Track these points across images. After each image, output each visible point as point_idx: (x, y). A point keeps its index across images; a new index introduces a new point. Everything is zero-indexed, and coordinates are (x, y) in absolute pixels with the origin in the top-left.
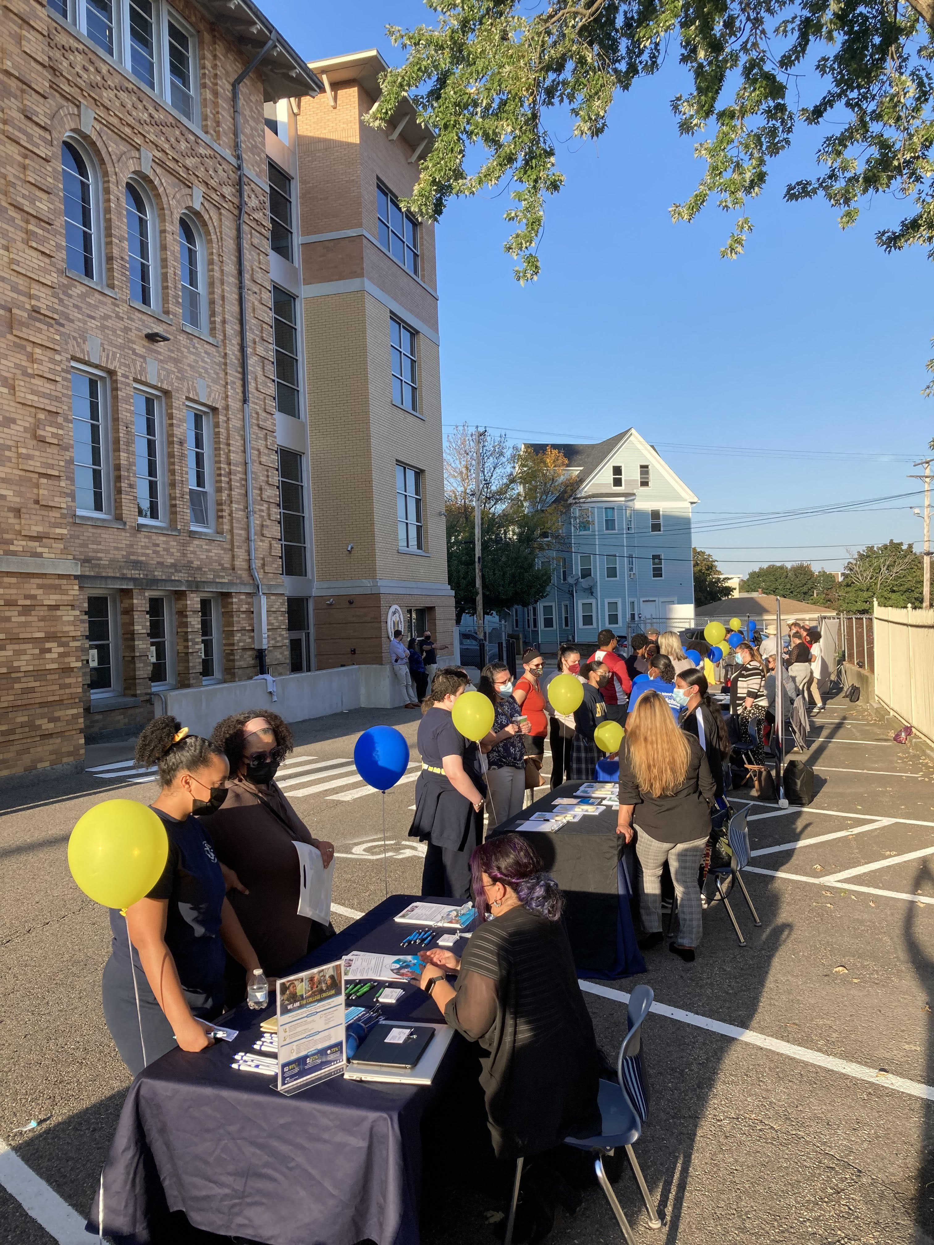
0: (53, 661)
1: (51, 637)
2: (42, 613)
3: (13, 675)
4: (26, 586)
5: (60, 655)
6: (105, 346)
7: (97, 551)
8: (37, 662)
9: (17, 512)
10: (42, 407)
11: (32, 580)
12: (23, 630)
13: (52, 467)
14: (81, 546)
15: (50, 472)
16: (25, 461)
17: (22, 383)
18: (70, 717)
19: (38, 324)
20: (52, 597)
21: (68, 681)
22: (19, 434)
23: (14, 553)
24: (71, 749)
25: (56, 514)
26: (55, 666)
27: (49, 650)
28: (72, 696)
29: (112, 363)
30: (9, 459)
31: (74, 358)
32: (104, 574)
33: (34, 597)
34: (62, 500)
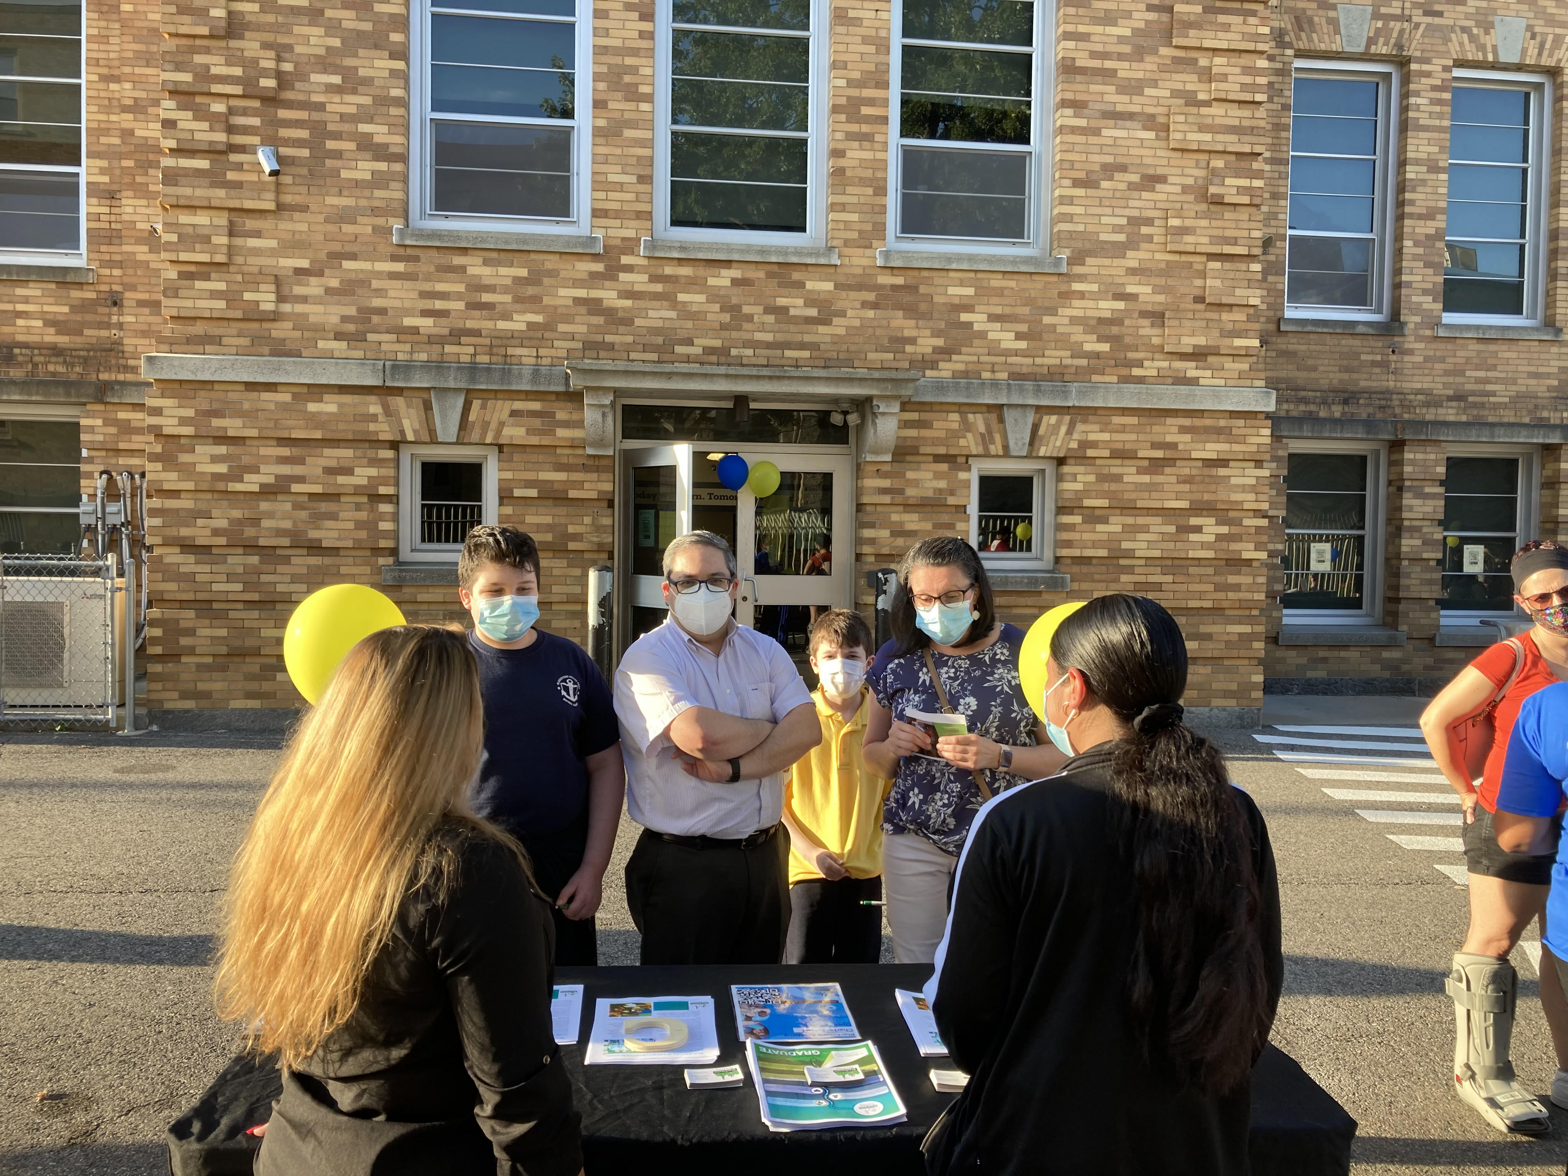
0: (1203, 546)
1: (1199, 508)
2: (1187, 471)
3: (1123, 562)
4: (1156, 429)
5: (1219, 537)
6: (1537, 29)
7: (1486, 381)
8: (1171, 545)
9: (1158, 317)
10: (1220, 148)
11: (1169, 421)
12: (1146, 495)
13: (1235, 241)
14: (1447, 373)
15: (1228, 250)
16: (1177, 238)
17: (1181, 118)
18: (1236, 638)
19: (1222, 18)
20: (1209, 446)
21: (1232, 579)
22: (1171, 198)
23: (1141, 380)
24: (1234, 686)
25: (1239, 316)
26: (1210, 554)
27: (1198, 529)
28: (1244, 605)
29: (1551, 55)
30: (1149, 238)
31: (1461, 64)
32: (1491, 419)
33: (1173, 446)
34: (1250, 292)
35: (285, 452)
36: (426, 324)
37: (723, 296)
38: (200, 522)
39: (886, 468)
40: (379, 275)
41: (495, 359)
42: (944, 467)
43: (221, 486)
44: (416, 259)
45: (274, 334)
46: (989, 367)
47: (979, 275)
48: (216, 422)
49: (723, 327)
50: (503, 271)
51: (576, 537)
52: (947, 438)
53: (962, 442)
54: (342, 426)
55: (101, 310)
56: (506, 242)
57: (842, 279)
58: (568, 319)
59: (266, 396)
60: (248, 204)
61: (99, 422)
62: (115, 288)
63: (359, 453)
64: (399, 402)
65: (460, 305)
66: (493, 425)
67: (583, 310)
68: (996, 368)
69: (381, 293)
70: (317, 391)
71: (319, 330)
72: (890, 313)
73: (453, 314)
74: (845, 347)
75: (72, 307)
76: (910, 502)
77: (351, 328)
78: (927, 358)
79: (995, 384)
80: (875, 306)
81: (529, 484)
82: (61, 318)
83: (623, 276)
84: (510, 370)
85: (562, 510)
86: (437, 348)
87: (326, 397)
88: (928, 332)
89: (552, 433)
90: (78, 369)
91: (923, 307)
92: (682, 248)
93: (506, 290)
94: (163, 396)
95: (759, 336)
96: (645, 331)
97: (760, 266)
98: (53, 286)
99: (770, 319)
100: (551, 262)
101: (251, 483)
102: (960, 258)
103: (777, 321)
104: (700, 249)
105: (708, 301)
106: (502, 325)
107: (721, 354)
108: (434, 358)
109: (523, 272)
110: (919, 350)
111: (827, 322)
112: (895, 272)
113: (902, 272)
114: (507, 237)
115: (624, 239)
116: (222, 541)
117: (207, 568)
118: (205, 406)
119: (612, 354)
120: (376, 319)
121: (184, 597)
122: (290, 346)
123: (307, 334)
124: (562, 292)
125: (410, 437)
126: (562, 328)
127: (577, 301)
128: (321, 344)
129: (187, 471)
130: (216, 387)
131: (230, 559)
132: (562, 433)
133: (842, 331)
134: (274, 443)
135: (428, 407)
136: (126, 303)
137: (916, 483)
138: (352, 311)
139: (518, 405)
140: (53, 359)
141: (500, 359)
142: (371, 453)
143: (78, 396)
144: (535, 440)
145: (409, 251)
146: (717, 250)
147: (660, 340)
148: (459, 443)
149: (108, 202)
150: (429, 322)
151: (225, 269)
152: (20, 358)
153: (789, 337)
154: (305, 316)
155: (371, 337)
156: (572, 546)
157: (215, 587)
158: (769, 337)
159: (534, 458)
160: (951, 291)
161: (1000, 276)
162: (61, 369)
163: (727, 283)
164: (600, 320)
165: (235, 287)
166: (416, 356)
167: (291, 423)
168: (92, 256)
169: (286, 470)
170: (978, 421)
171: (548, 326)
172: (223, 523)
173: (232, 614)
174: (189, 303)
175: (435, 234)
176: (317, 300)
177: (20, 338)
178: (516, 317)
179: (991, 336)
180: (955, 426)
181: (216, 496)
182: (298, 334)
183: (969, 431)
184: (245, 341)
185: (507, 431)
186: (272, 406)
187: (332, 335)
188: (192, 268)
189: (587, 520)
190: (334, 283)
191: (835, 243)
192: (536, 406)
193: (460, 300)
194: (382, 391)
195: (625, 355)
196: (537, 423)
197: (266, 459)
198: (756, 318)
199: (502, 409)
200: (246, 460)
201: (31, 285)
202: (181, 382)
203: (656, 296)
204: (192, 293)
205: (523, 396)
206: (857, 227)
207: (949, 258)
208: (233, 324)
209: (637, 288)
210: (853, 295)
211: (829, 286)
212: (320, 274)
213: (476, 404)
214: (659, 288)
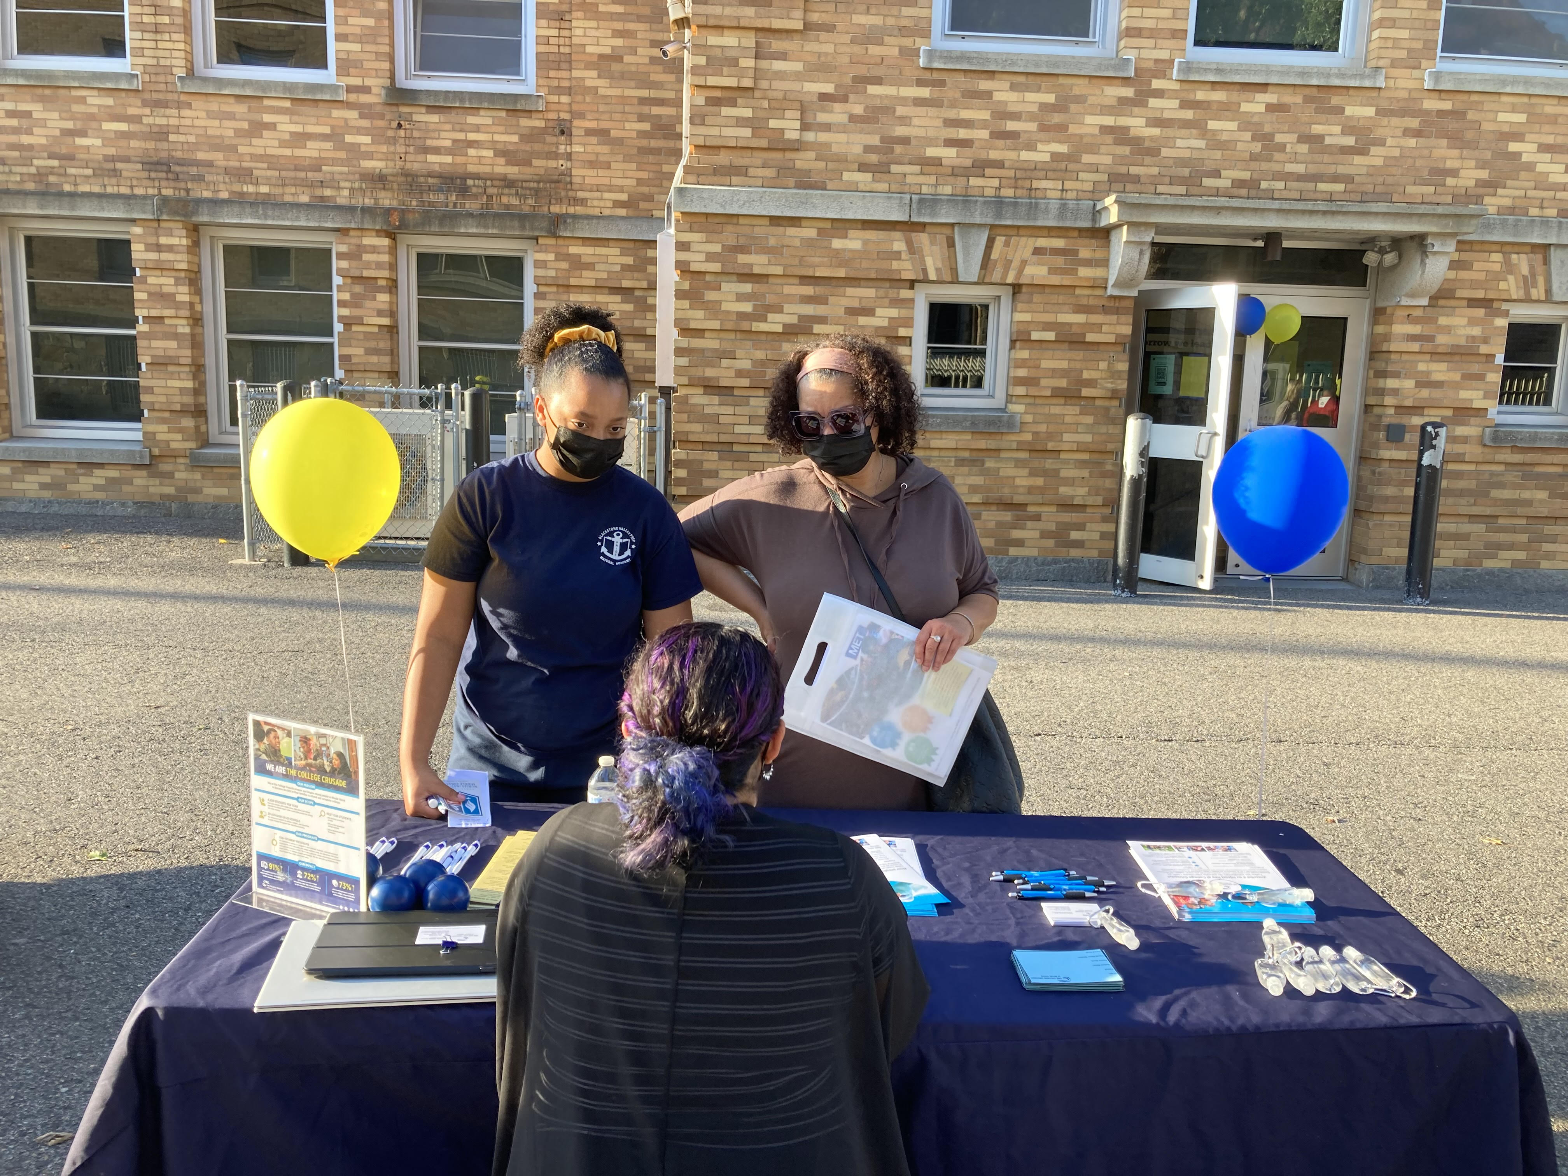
35: (808, 290)
36: (949, 154)
37: (1256, 124)
38: (725, 362)
39: (1418, 313)
40: (904, 101)
41: (1019, 192)
42: (1480, 312)
43: (745, 325)
44: (942, 83)
45: (798, 165)
46: (1538, 202)
47: (1534, 100)
48: (742, 259)
49: (1254, 157)
50: (1030, 96)
51: (1091, 383)
52: (1486, 280)
53: (1503, 285)
54: (865, 264)
55: (549, 139)
56: (1037, 65)
57: (1384, 104)
58: (1093, 149)
59: (791, 231)
60: (777, 24)
61: (551, 257)
62: (565, 116)
63: (881, 292)
64: (922, 239)
65: (984, 134)
66: (1015, 264)
67: (1109, 139)
68: (1545, 204)
69: (905, 120)
70: (841, 226)
71: (842, 160)
72: (1433, 142)
73: (976, 144)
74: (1381, 179)
75: (521, 136)
76: (1440, 350)
77: (873, 158)
78: (1470, 192)
79: (1545, 222)
80: (1418, 133)
81: (1047, 326)
82: (511, 148)
83: (1153, 102)
84: (1036, 204)
85: (1079, 355)
86: (962, 181)
87: (851, 233)
88: (1473, 163)
89: (1074, 272)
90: (531, 202)
91: (1469, 135)
92: (1219, 71)
93: (1032, 117)
94: (691, 230)
95: (1290, 168)
96: (1171, 162)
97: (1298, 90)
98: (503, 114)
99: (1304, 148)
100: (1080, 87)
101: (774, 323)
102: (1515, 80)
103: (1311, 151)
104: (1237, 72)
105: (1239, 129)
106: (1025, 155)
107: (1250, 186)
108: (959, 191)
109: (1050, 98)
110: (1461, 182)
111: (1361, 151)
112: (1443, 95)
113: (1451, 96)
114: (1037, 59)
115: (1157, 61)
116: (745, 382)
117: (730, 410)
118: (732, 242)
119: (1138, 187)
120: (898, 149)
121: (708, 438)
122: (815, 178)
123: (831, 165)
124: (1089, 119)
125: (932, 276)
126: (1086, 158)
127: (1104, 129)
128: (846, 176)
129: (712, 310)
130: (742, 221)
131: (752, 401)
132: (1084, 272)
133: (1379, 162)
134: (797, 281)
135: (951, 244)
136: (575, 132)
137: (1448, 329)
138: (875, 140)
139: (1042, 242)
140: (506, 191)
141: (1025, 193)
142: (892, 293)
143: (532, 229)
144: (1056, 280)
145: (936, 76)
146: (1256, 72)
147: (1186, 172)
148: (980, 283)
149: (557, 24)
150: (952, 152)
151: (749, 94)
152: (474, 190)
153: (1322, 169)
154: (827, 145)
155: (894, 168)
156: (1085, 392)
157: (738, 429)
158: (1300, 169)
159: (1054, 298)
160: (1502, 117)
161: (1555, 101)
162: (515, 201)
163: (1261, 108)
164: (1126, 150)
165: (761, 114)
166: (940, 190)
167: (817, 260)
168: (541, 82)
169: (809, 310)
170: (1522, 263)
171: (1072, 157)
172: (746, 364)
173: (752, 457)
174: (715, 131)
175: (963, 57)
176: (842, 129)
177: (471, 169)
178: (1040, 147)
179: (1540, 168)
180: (1497, 267)
181: (739, 336)
182: (821, 165)
183: (1510, 272)
184: (770, 173)
185: (1029, 270)
186: (797, 243)
187: (856, 166)
188: (718, 94)
189: (1103, 365)
190: (858, 110)
191: (1381, 63)
192: (1059, 243)
193: (985, 128)
194: (909, 227)
195: (1152, 188)
196: (1060, 261)
197: (790, 299)
198: (1288, 146)
199: (1025, 246)
200: (770, 299)
201: (482, 113)
202: (707, 215)
203: (1186, 124)
204: (719, 120)
205: (1045, 233)
206: (1406, 44)
207: (1503, 80)
208: (756, 154)
209: (1167, 115)
210: (1395, 121)
211: (1370, 111)
212: (845, 99)
213: (1000, 241)
214: (1189, 114)
